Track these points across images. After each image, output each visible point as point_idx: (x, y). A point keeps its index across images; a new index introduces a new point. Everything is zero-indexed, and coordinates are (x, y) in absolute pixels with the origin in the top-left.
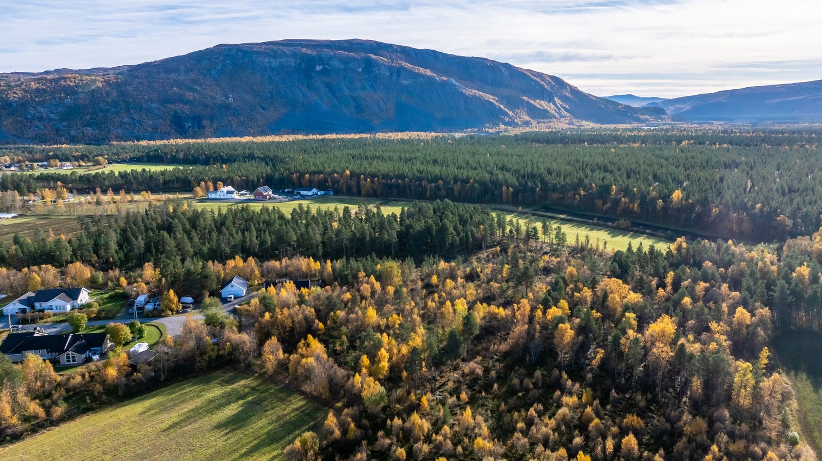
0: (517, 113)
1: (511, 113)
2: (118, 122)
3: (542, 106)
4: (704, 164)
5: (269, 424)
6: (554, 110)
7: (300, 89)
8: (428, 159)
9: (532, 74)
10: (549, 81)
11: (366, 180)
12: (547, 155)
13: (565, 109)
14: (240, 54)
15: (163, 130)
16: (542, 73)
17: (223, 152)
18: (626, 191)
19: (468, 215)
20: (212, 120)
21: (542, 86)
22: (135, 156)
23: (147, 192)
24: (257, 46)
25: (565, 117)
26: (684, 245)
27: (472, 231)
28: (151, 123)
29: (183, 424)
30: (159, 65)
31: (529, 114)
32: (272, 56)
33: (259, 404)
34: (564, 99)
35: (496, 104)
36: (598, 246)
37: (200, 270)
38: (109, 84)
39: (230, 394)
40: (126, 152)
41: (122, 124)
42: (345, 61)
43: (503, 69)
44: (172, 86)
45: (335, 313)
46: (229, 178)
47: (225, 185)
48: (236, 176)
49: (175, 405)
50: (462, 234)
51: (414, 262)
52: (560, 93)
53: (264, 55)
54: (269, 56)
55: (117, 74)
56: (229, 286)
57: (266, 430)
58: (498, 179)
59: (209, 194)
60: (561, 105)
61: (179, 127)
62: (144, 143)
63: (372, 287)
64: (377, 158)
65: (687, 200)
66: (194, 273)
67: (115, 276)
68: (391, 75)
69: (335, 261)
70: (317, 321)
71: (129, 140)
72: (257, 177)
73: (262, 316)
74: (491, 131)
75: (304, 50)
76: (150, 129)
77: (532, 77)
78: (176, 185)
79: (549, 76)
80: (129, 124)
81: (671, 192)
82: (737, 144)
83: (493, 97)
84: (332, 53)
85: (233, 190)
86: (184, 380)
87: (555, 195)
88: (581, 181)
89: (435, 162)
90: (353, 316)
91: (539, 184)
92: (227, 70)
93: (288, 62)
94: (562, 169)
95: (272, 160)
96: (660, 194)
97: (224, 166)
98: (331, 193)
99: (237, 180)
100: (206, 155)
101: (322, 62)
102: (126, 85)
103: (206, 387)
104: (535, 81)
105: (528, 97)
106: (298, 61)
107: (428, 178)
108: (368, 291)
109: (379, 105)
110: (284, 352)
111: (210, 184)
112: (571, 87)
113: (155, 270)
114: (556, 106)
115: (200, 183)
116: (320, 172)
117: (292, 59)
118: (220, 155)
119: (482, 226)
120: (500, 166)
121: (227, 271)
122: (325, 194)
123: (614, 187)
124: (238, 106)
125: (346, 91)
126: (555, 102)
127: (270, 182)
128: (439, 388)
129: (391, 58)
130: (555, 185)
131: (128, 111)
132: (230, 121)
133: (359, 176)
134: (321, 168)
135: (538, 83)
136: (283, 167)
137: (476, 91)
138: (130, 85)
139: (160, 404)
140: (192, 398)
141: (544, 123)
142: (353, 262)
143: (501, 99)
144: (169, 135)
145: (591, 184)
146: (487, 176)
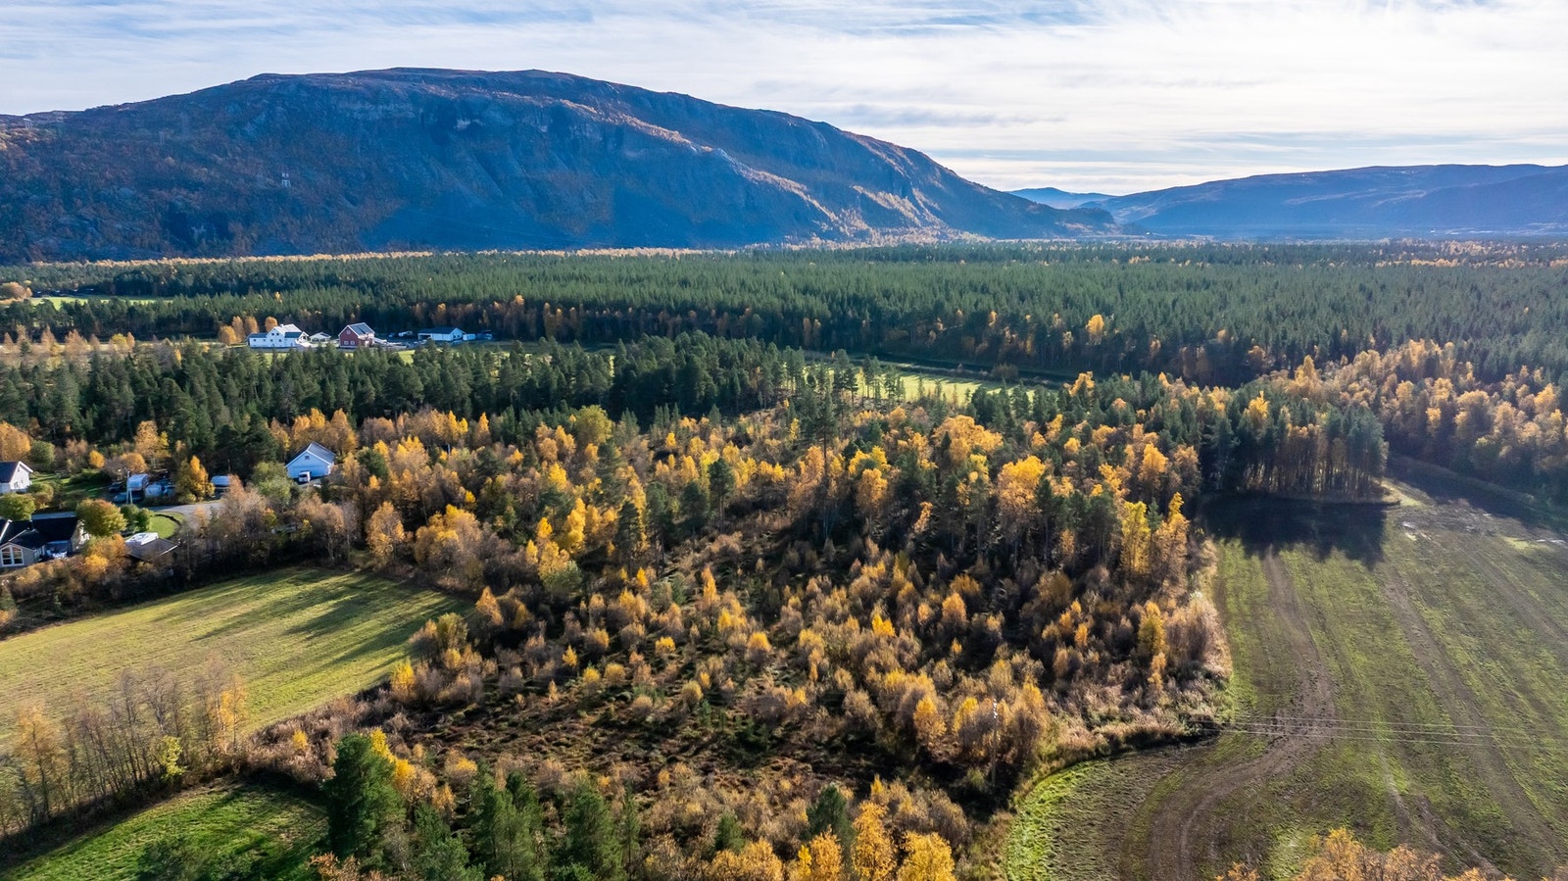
0: (844, 215)
1: (832, 216)
2: (46, 222)
3: (889, 204)
4: (1154, 284)
5: (383, 625)
6: (912, 211)
7: (426, 165)
8: (671, 280)
9: (870, 144)
10: (902, 159)
11: (554, 312)
12: (886, 273)
13: (932, 209)
14: (304, 94)
15: (147, 241)
16: (891, 144)
17: (273, 273)
18: (1013, 321)
19: (737, 353)
20: (247, 222)
21: (890, 167)
22: (92, 282)
23: (126, 335)
24: (338, 80)
25: (933, 223)
26: (1090, 384)
27: (741, 376)
28: (120, 226)
29: (231, 631)
30: (134, 112)
31: (866, 219)
32: (368, 99)
33: (363, 603)
34: (930, 191)
35: (805, 198)
36: (955, 397)
37: (247, 428)
38: (25, 147)
39: (311, 594)
40: (70, 277)
41: (56, 226)
42: (514, 112)
43: (817, 133)
44: (163, 155)
45: (494, 480)
46: (290, 312)
47: (281, 321)
48: (302, 308)
49: (216, 609)
50: (724, 381)
51: (636, 420)
52: (923, 180)
53: (353, 97)
54: (363, 99)
55: (40, 126)
56: (301, 457)
57: (376, 632)
58: (795, 307)
59: (251, 340)
60: (924, 203)
61: (179, 233)
62: (108, 263)
63: (560, 443)
64: (577, 279)
65: (1111, 331)
66: (235, 433)
67: (79, 451)
68: (605, 139)
69: (494, 416)
70: (462, 489)
71: (73, 258)
72: (345, 311)
73: (367, 484)
74: (795, 248)
75: (432, 89)
76: (119, 239)
77: (870, 149)
78: (182, 326)
79: (903, 149)
80: (72, 228)
81: (1087, 319)
82: (1222, 262)
83: (798, 185)
84: (488, 96)
85: (298, 330)
86: (227, 580)
87: (895, 333)
88: (939, 306)
89: (684, 283)
90: (525, 481)
91: (868, 314)
92: (278, 125)
93: (400, 111)
94: (910, 289)
95: (371, 285)
96: (1069, 324)
97: (278, 295)
98: (489, 337)
99: (306, 317)
100: (240, 280)
101: (469, 113)
102: (62, 148)
103: (268, 586)
104: (876, 156)
105: (865, 187)
106: (421, 111)
107: (669, 308)
108: (552, 451)
109: (582, 198)
110: (406, 528)
111: (253, 321)
112: (942, 169)
113: (159, 435)
114: (917, 205)
115: (232, 320)
116: (466, 301)
117: (409, 106)
118: (267, 280)
119: (758, 369)
120: (801, 286)
121: (296, 438)
122: (477, 339)
123: (994, 314)
124: (301, 195)
125: (519, 171)
126: (914, 197)
127: (369, 317)
128: (670, 573)
129: (604, 109)
130: (895, 314)
131: (68, 203)
132: (284, 225)
133: (540, 304)
134: (468, 292)
135: (882, 160)
136: (395, 294)
137: (767, 174)
138: (72, 150)
139: (188, 609)
140: (243, 601)
141: (894, 234)
142: (526, 415)
143: (815, 189)
144: (159, 250)
145: (955, 311)
146: (777, 302)
